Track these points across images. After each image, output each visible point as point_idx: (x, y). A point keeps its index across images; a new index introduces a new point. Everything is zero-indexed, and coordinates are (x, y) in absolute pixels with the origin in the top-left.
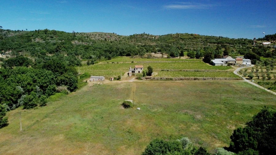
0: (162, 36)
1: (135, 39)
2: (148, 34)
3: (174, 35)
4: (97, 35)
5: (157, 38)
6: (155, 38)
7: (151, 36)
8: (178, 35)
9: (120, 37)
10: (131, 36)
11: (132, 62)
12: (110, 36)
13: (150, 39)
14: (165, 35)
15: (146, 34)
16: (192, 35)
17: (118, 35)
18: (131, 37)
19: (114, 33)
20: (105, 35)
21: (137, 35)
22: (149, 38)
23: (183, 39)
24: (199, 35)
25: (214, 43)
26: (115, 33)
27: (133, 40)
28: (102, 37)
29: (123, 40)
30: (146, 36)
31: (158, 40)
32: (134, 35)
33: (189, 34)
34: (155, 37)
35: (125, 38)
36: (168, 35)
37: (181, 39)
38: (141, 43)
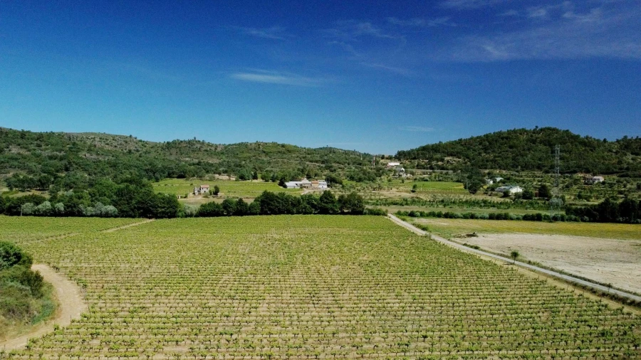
0: (230, 145)
1: (178, 150)
2: (201, 141)
3: (251, 144)
4: (97, 139)
5: (219, 149)
6: (216, 149)
7: (209, 145)
8: (259, 145)
9: (144, 144)
10: (168, 143)
11: (192, 184)
12: (123, 143)
13: (206, 151)
14: (235, 145)
15: (199, 141)
16: (283, 146)
17: (141, 141)
18: (169, 146)
19: (131, 136)
20: (113, 140)
21: (182, 142)
22: (205, 148)
23: (267, 154)
24: (295, 146)
25: (317, 162)
26: (134, 136)
27: (173, 151)
28: (108, 144)
29: (152, 150)
30: (199, 146)
31: (222, 153)
32: (174, 142)
33: (279, 145)
34: (216, 147)
35: (154, 146)
36: (240, 144)
37: (264, 152)
38: (190, 157)
